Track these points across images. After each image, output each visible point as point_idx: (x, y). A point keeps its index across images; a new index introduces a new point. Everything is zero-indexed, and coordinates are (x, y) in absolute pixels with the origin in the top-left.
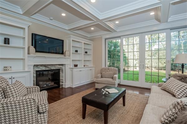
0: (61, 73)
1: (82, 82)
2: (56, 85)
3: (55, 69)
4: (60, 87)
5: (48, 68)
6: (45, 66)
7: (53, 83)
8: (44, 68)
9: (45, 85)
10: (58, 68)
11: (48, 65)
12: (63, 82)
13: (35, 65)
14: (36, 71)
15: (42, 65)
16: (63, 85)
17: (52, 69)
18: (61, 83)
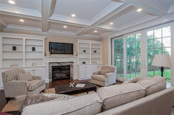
0: (71, 68)
1: (88, 77)
2: (67, 77)
3: (66, 65)
4: (70, 78)
5: (61, 64)
6: (58, 63)
7: (65, 75)
8: (57, 65)
9: (59, 76)
10: (68, 65)
11: (60, 62)
12: (72, 75)
13: (49, 63)
14: (52, 66)
15: (56, 63)
16: (72, 77)
17: (64, 65)
18: (71, 76)
